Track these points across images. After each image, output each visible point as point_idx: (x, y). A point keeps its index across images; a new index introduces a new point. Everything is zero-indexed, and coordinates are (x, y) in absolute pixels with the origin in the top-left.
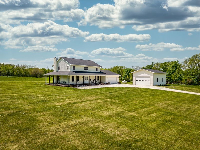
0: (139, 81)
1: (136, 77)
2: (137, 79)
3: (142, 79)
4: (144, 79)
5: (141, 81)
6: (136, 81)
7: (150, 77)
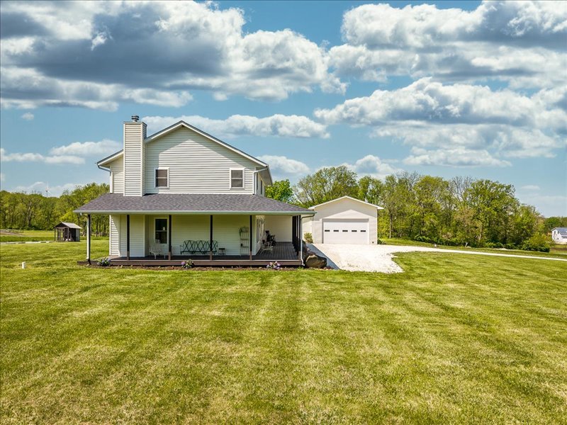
0: (332, 231)
1: (324, 221)
2: (327, 226)
3: (341, 226)
4: (350, 226)
5: (341, 231)
6: (325, 233)
7: (366, 221)
